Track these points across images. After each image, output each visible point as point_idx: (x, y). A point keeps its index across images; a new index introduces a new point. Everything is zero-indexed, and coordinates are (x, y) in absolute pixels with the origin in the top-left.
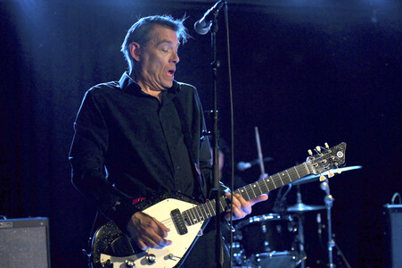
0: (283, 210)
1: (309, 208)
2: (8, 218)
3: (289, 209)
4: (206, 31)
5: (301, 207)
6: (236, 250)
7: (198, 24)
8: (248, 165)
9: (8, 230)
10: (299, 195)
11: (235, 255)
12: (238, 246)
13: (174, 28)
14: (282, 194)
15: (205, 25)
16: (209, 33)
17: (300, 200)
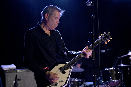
0: (116, 66)
1: (125, 66)
2: (25, 68)
3: (118, 66)
4: (90, 5)
5: (122, 65)
6: (101, 80)
7: (87, 3)
8: (104, 51)
9: (25, 72)
10: (121, 61)
11: (100, 81)
12: (101, 78)
13: (60, 11)
14: (116, 61)
15: (89, 3)
16: (91, 5)
17: (122, 63)
